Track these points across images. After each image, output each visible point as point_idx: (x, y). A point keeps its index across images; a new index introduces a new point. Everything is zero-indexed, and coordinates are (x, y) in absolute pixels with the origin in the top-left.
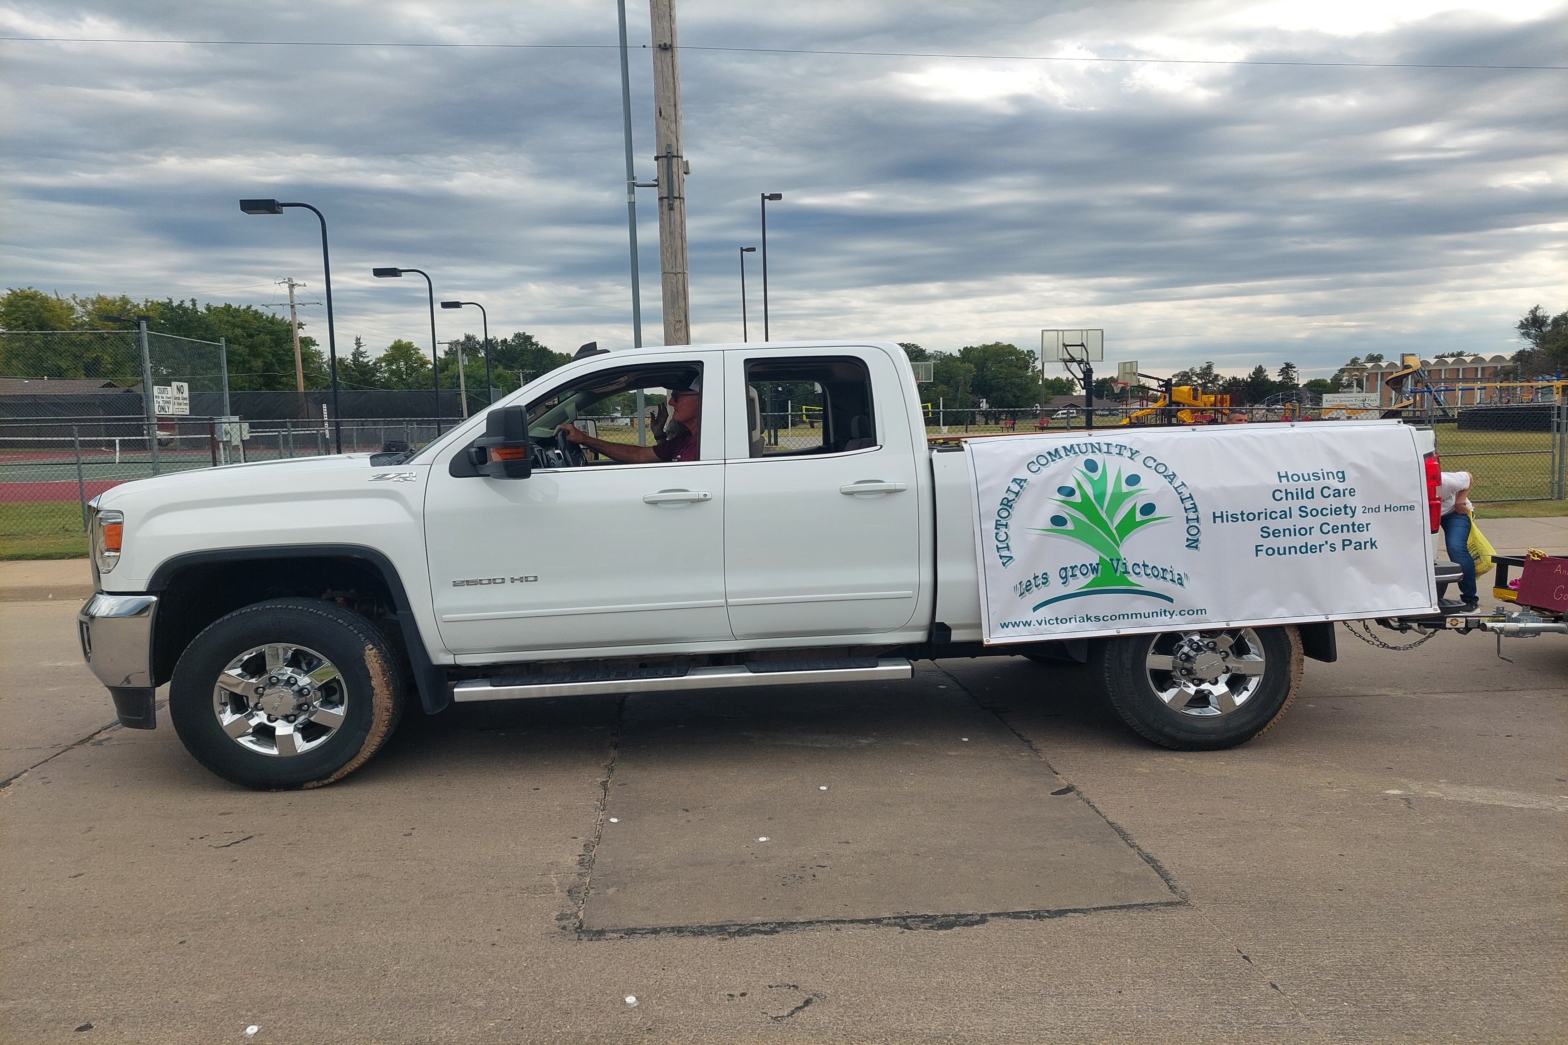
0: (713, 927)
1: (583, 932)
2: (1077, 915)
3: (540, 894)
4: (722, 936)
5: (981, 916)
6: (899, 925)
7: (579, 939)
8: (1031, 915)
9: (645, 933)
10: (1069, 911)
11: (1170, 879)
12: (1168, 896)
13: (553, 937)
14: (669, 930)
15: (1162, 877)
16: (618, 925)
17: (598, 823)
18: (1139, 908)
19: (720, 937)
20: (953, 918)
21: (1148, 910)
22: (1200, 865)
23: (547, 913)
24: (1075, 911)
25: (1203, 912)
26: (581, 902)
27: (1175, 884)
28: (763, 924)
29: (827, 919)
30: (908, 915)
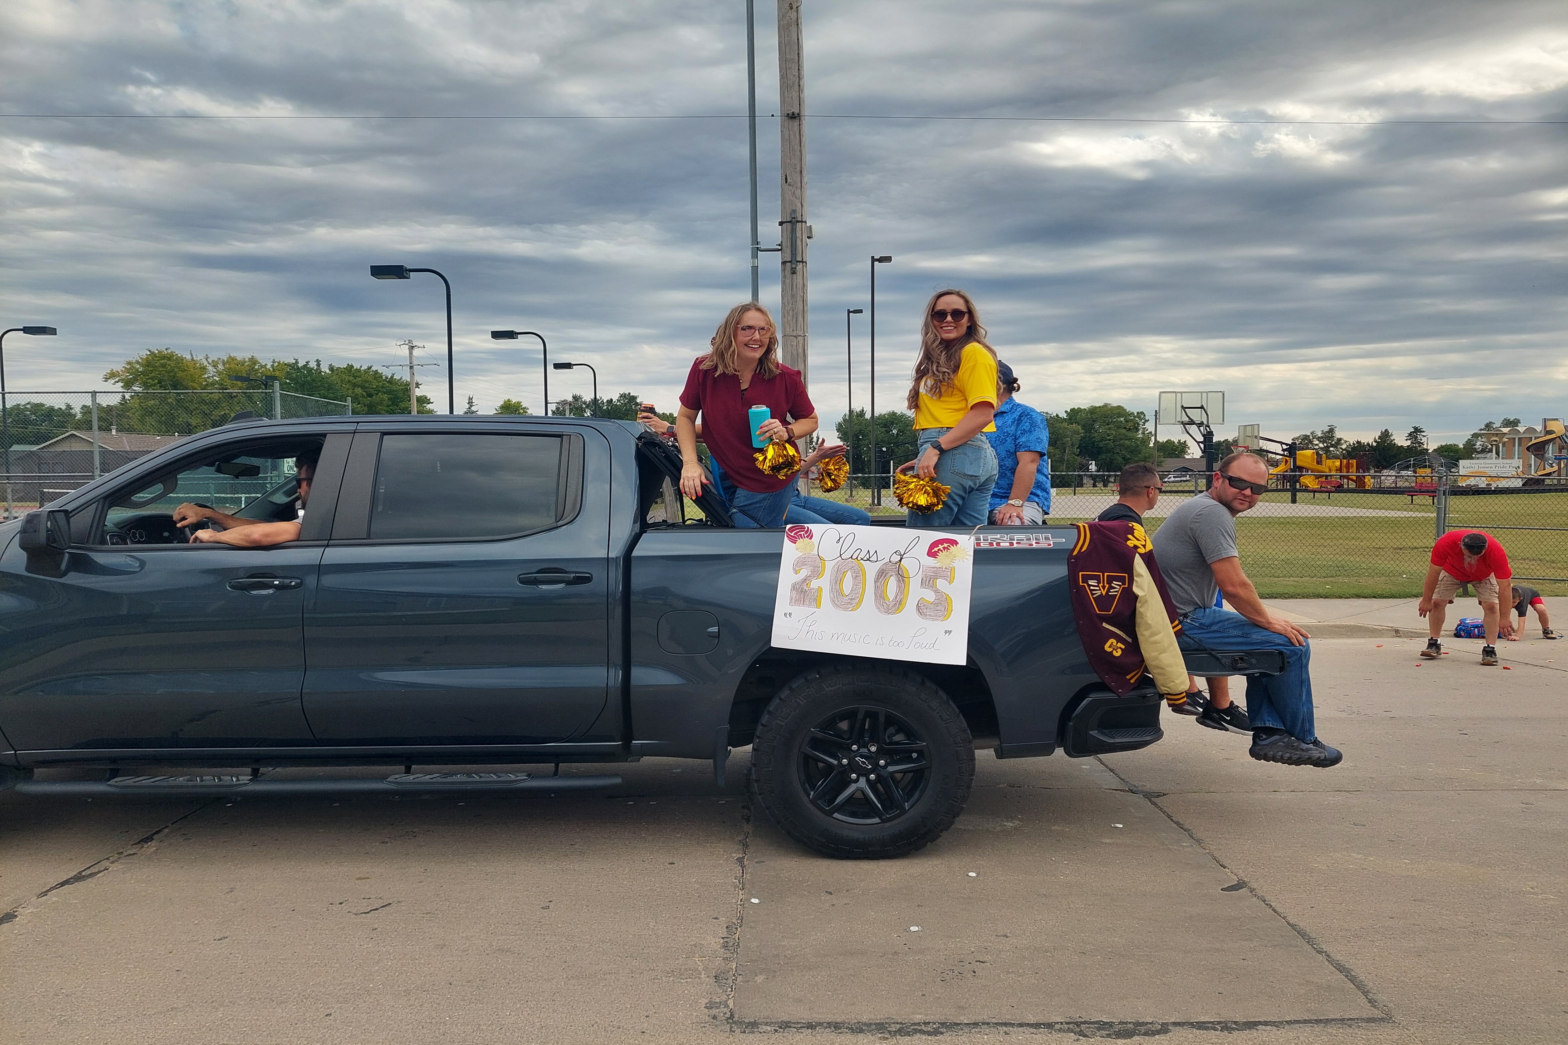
0: (871, 1024)
1: (734, 1023)
2: (1269, 1028)
3: (686, 979)
4: (883, 1035)
5: (1162, 1026)
6: (1072, 1031)
7: (731, 1031)
8: (1217, 1026)
9: (801, 1027)
10: (1260, 1023)
11: (1368, 992)
12: (1368, 1011)
13: (704, 1027)
14: (825, 1025)
15: (1357, 987)
16: (771, 1017)
17: (739, 903)
18: (1338, 1024)
19: (880, 1035)
20: (1131, 1026)
21: (1349, 1026)
22: (1400, 977)
23: (695, 1000)
24: (1266, 1023)
25: (1412, 1032)
26: (730, 989)
27: (1375, 997)
28: (926, 1024)
29: (994, 1021)
30: (1082, 1020)
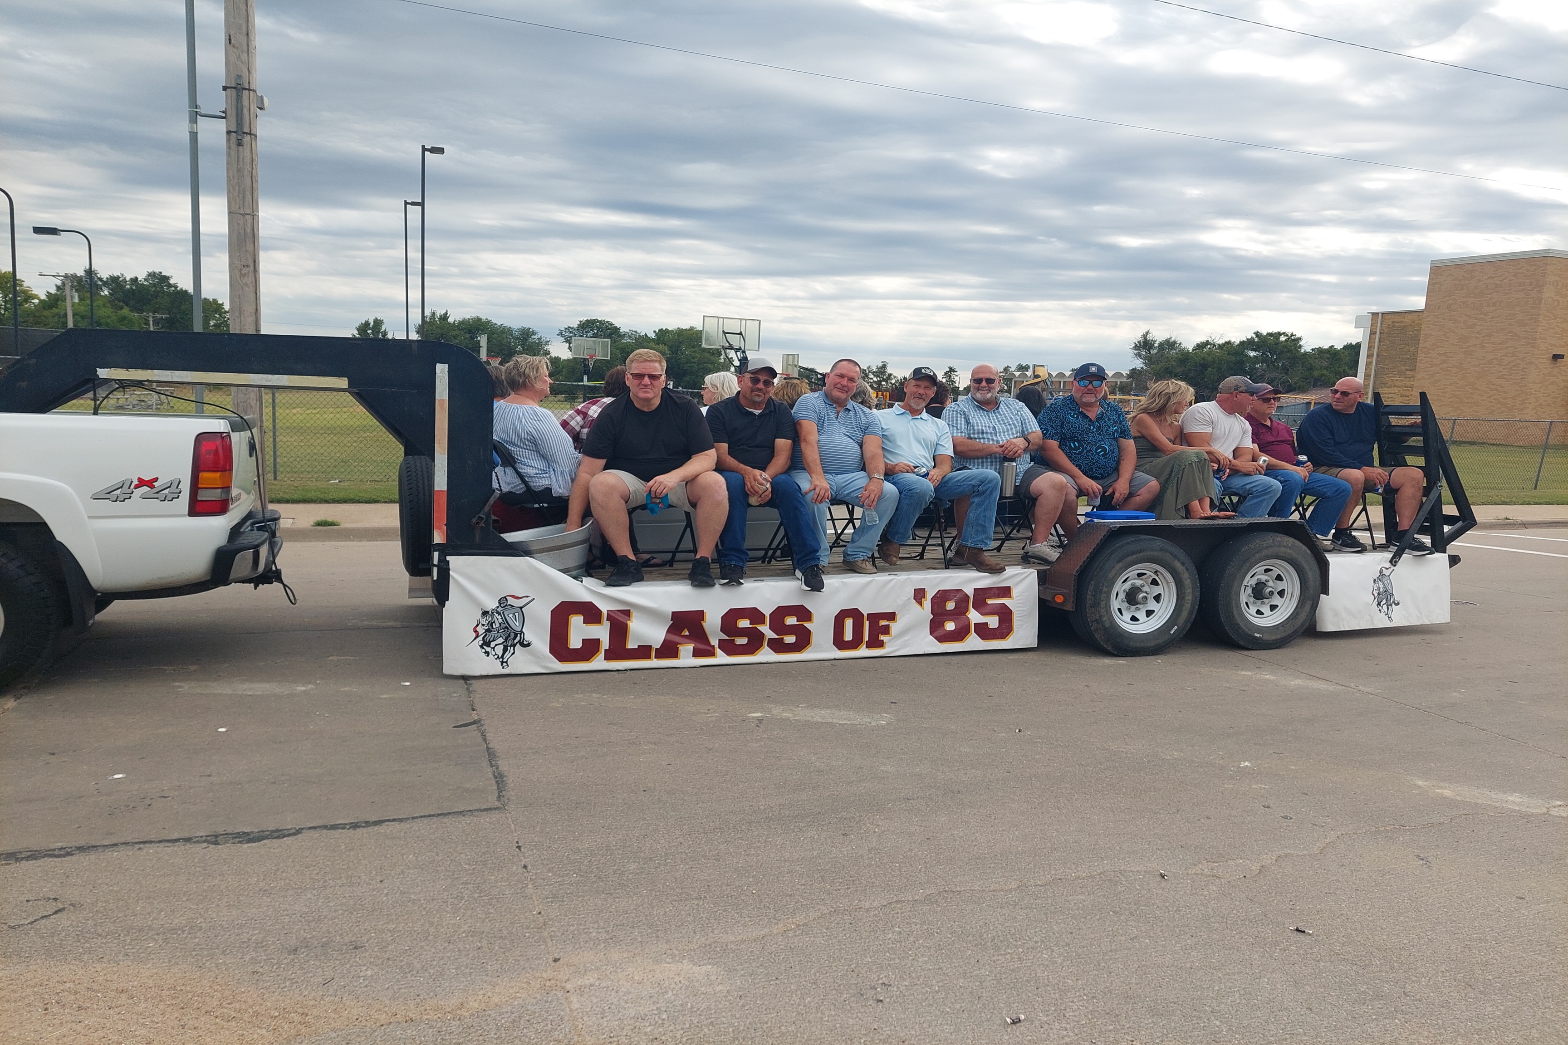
2: (393, 823)
5: (297, 830)
6: (208, 842)
8: (347, 826)
10: (389, 820)
11: (505, 790)
12: (491, 803)
15: (498, 787)
18: (456, 815)
20: (269, 833)
21: (463, 815)
22: (541, 778)
24: (394, 820)
25: (512, 814)
27: (506, 794)
28: (62, 849)
29: (136, 841)
30: (223, 833)
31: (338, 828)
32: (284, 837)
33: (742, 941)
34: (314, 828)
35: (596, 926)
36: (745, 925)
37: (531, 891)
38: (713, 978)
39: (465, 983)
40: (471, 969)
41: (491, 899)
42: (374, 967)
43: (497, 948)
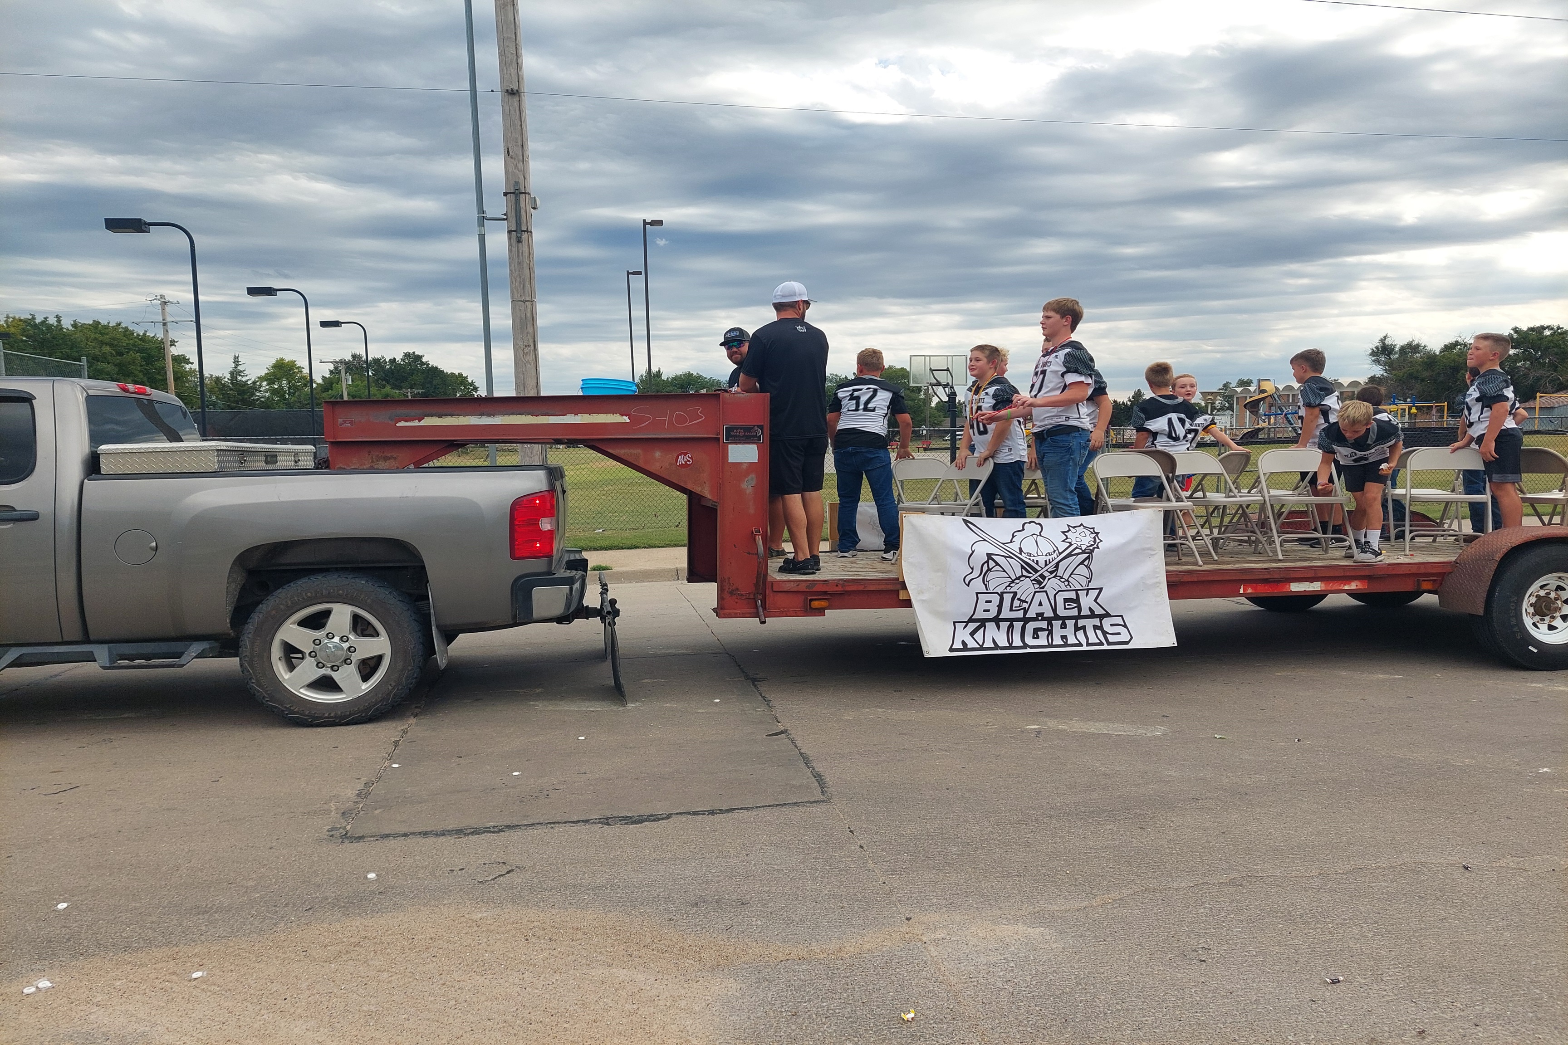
0: (453, 830)
1: (347, 838)
2: (742, 811)
3: (319, 816)
4: (458, 836)
5: (668, 815)
6: (601, 823)
7: (342, 842)
8: (706, 813)
9: (397, 836)
12: (817, 798)
13: (322, 842)
14: (417, 834)
15: (820, 786)
16: (376, 833)
17: (382, 768)
18: (792, 806)
20: (646, 817)
21: (798, 806)
22: (853, 778)
23: (321, 827)
25: (837, 806)
26: (351, 820)
27: (827, 789)
28: (494, 827)
29: (547, 822)
30: (612, 816)
31: (699, 814)
32: (659, 820)
33: (1066, 911)
34: (680, 813)
35: (934, 894)
36: (1065, 898)
37: (872, 866)
38: (1048, 937)
39: (838, 933)
40: (840, 922)
41: (841, 871)
42: (762, 919)
43: (856, 908)
